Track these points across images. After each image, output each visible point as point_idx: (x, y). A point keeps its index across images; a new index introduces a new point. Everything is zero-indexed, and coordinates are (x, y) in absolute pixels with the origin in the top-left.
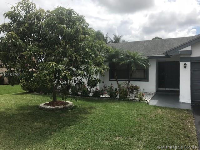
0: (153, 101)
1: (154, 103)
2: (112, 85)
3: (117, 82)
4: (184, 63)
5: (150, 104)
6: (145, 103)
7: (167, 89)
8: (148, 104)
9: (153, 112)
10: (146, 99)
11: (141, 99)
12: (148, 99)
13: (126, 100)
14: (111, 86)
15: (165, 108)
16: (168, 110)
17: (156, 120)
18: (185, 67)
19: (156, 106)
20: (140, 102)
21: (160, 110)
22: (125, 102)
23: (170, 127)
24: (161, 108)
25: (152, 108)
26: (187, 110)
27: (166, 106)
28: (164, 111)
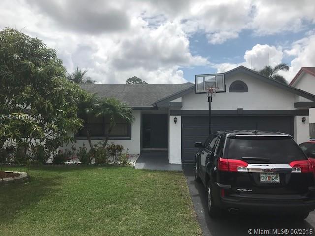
0: (138, 164)
1: (140, 166)
2: (84, 145)
3: (89, 142)
4: (174, 117)
5: (136, 168)
6: (130, 167)
7: (153, 149)
8: (134, 167)
9: (143, 176)
10: (131, 163)
11: (125, 163)
12: (133, 162)
13: (105, 166)
14: (82, 146)
15: (155, 171)
16: (158, 173)
17: (148, 183)
18: (175, 122)
19: (143, 170)
20: (123, 166)
21: (149, 174)
22: (105, 167)
23: (164, 189)
24: (150, 171)
25: (140, 172)
26: (179, 171)
27: (156, 169)
28: (155, 174)
